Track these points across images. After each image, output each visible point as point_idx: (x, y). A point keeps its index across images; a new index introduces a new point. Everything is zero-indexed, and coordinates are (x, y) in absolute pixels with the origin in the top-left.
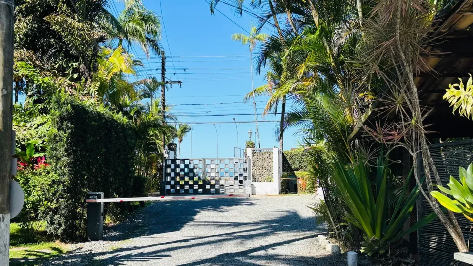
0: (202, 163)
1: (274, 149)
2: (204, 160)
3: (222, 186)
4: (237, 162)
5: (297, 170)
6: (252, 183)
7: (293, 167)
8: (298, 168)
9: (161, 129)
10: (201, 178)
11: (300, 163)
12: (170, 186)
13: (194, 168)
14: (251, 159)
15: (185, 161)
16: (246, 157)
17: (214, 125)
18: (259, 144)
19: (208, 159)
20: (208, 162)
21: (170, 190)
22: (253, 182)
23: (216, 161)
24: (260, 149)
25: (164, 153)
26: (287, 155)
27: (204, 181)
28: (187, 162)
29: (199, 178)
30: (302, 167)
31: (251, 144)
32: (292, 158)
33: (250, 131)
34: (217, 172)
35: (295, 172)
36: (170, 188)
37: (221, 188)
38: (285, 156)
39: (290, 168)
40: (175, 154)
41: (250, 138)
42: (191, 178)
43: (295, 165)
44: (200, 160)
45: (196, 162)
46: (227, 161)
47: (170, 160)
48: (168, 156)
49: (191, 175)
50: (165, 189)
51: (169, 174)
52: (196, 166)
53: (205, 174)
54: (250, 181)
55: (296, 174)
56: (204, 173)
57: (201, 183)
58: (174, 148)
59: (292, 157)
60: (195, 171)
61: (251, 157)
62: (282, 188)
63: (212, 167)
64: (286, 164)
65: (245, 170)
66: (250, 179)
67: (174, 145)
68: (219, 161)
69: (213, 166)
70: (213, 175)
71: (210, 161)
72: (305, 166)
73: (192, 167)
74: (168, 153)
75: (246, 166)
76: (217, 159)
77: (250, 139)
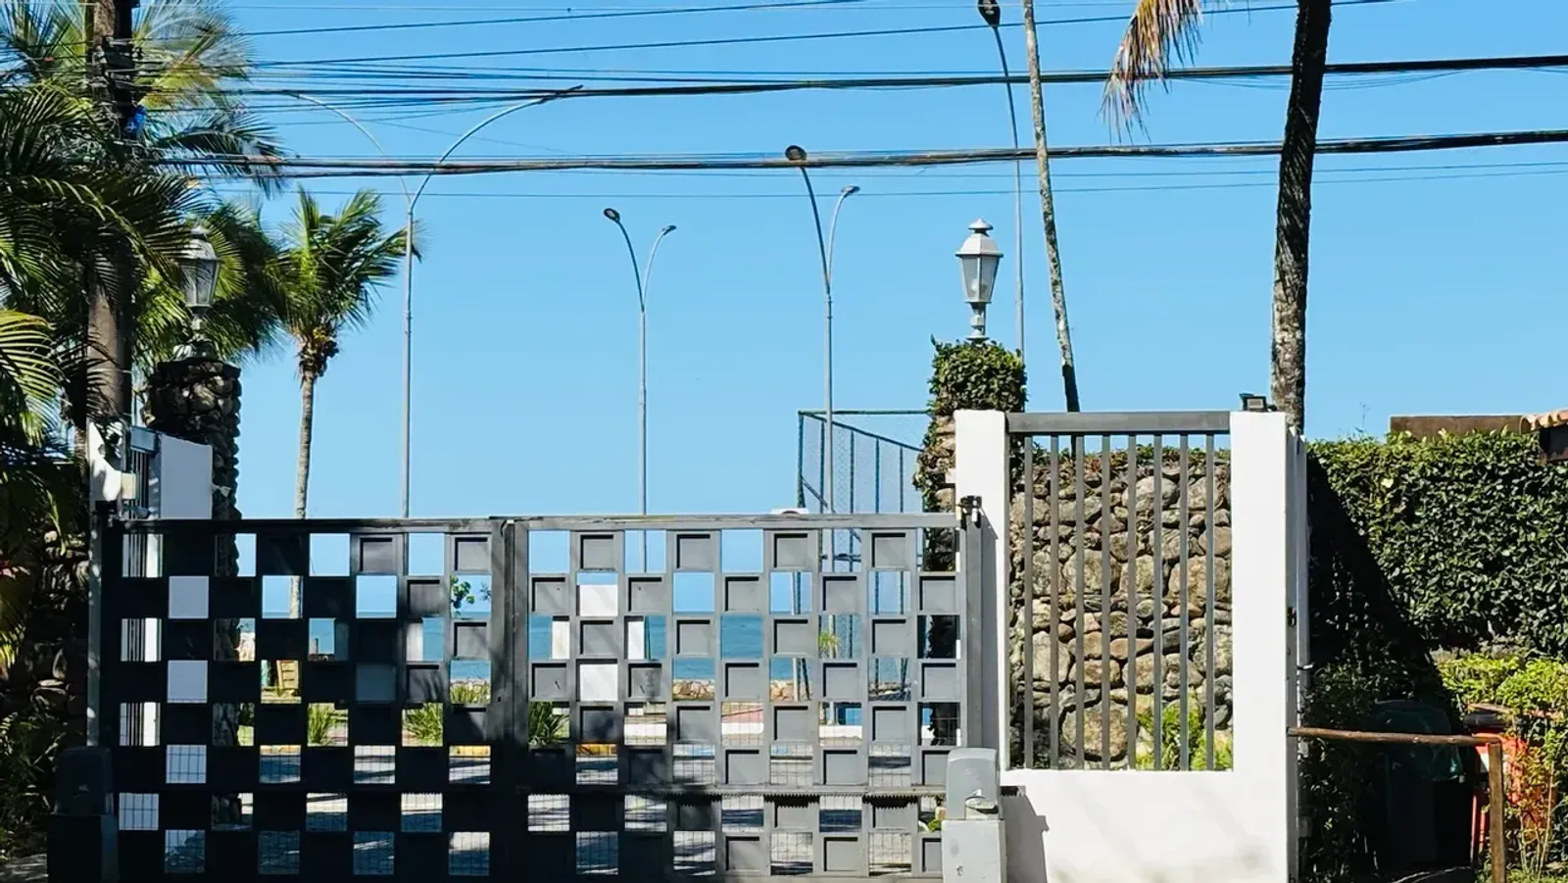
0: (486, 563)
1: (1240, 420)
2: (509, 537)
3: (689, 810)
4: (853, 559)
5: (1464, 636)
6: (1009, 778)
7: (1419, 611)
8: (1471, 621)
9: (38, 194)
10: (478, 718)
11: (1493, 567)
12: (152, 801)
13: (408, 612)
14: (997, 524)
15: (316, 540)
16: (933, 505)
17: (616, 217)
18: (1068, 372)
19: (549, 523)
20: (547, 553)
21: (156, 839)
22: (1016, 761)
23: (633, 538)
24: (1075, 421)
25: (98, 461)
26: (1364, 485)
27: (504, 750)
28: (329, 556)
29: (459, 724)
30: (1513, 608)
31: (991, 372)
32: (1409, 517)
33: (973, 245)
34: (636, 654)
35: (1443, 659)
36: (152, 823)
37: (681, 828)
38: (1335, 500)
39: (1390, 613)
40: (225, 472)
41: (979, 307)
42: (377, 723)
43: (1441, 587)
44: (461, 534)
45: (428, 555)
46: (744, 551)
47: (160, 527)
48: (130, 494)
49: (372, 686)
50: (107, 831)
51: (150, 682)
52: (422, 597)
53: (522, 674)
54: (988, 754)
55: (1449, 683)
56: (503, 670)
57: (472, 762)
58: (205, 412)
59: (1414, 503)
60: (417, 645)
61: (994, 510)
62: (1316, 825)
63: (585, 614)
64: (1345, 580)
65: (939, 638)
66: (984, 738)
67: (206, 378)
68: (660, 543)
69: (600, 599)
70: (600, 685)
71: (564, 540)
72: (1540, 604)
73: (388, 609)
74: (145, 464)
75: (948, 598)
76: (646, 523)
77: (975, 318)
